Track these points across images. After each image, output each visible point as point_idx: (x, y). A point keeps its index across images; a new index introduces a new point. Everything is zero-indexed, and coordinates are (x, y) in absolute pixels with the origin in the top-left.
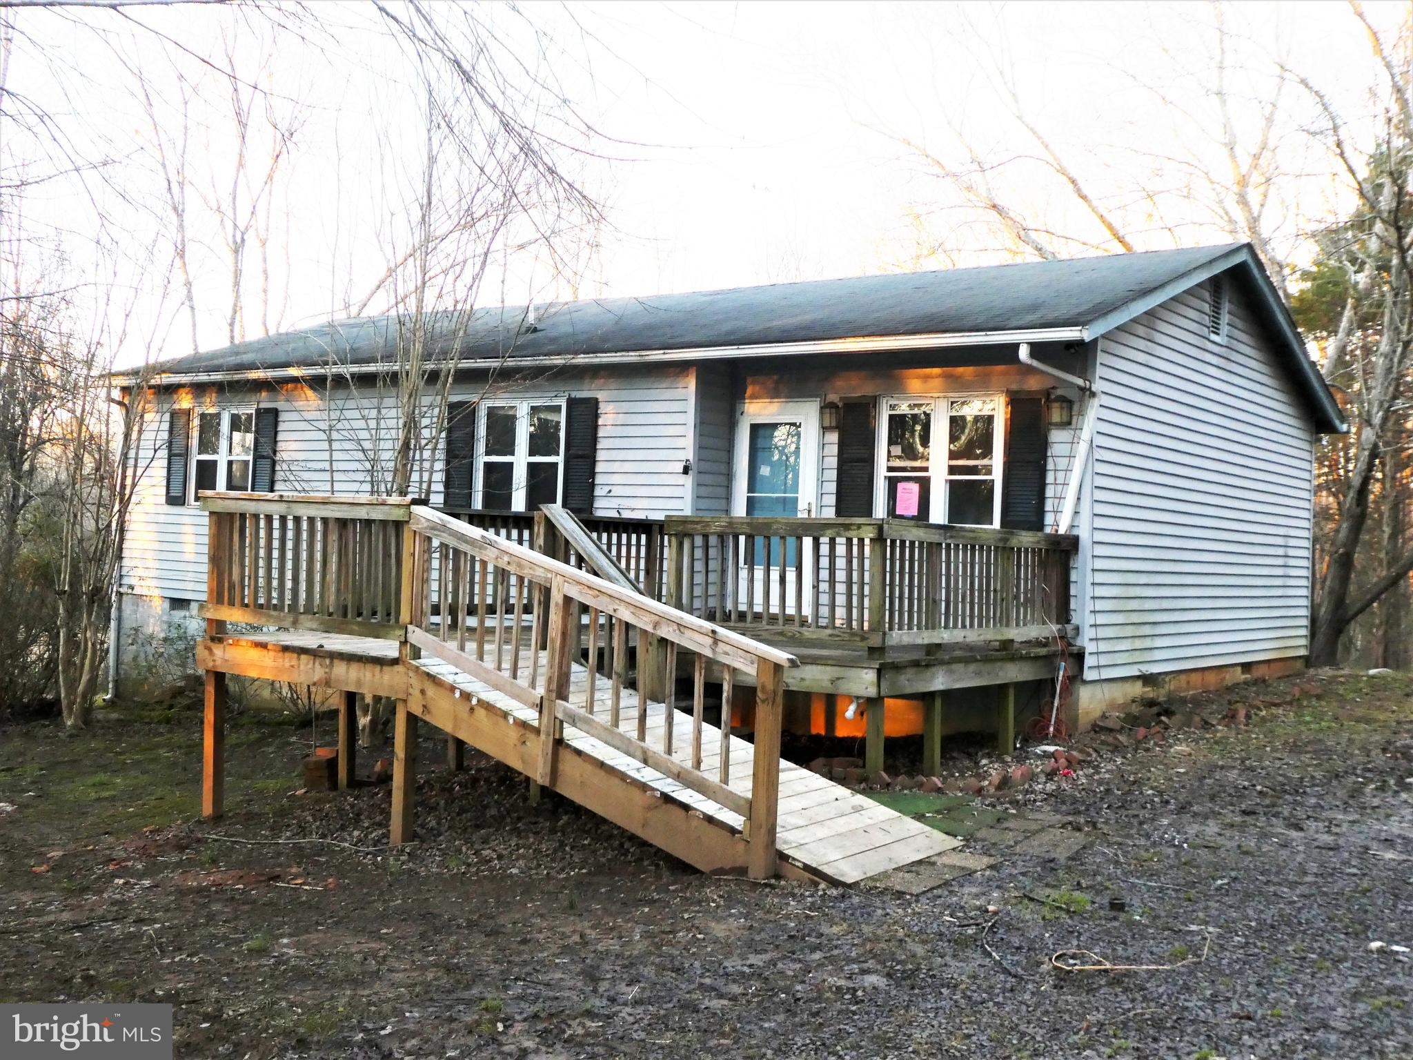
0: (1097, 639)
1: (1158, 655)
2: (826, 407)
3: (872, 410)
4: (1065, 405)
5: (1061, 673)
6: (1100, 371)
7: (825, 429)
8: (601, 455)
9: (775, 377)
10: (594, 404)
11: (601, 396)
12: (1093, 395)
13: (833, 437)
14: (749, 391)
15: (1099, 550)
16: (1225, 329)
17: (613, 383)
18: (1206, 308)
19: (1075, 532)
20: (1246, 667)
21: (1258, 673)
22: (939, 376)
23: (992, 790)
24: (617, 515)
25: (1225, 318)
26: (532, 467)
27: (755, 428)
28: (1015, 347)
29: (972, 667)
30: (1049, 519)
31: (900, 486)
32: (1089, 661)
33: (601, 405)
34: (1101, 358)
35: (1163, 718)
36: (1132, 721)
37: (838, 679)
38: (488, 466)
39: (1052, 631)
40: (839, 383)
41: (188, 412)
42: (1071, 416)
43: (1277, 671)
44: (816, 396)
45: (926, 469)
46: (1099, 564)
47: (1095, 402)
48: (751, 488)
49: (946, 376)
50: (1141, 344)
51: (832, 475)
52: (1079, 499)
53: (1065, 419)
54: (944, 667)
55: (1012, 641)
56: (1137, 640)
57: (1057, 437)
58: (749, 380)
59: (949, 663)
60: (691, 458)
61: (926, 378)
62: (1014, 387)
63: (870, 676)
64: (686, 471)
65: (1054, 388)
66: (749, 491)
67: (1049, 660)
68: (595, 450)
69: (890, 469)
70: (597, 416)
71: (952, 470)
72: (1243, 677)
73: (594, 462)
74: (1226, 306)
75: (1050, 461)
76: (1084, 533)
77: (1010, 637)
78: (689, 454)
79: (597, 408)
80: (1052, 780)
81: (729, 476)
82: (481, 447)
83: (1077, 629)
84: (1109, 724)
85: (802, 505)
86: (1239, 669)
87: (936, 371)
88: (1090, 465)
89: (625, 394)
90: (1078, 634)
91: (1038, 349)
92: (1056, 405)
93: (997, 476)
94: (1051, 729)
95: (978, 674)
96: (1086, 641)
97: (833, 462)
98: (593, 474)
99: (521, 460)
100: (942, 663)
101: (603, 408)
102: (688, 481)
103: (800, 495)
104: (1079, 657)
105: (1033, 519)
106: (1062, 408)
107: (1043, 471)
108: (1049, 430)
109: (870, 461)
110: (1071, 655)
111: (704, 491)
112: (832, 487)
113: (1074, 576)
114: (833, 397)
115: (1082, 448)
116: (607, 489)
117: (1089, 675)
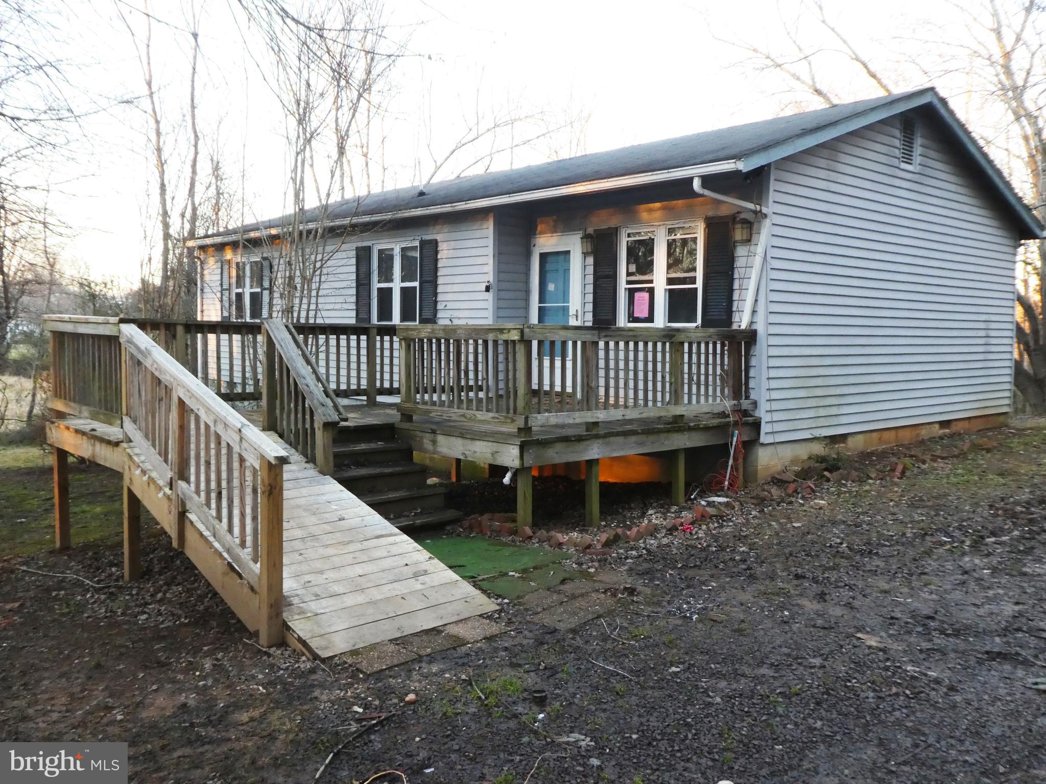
0: (770, 411)
1: (844, 420)
2: (586, 237)
3: (614, 237)
4: (745, 226)
5: (735, 439)
6: (772, 196)
7: (585, 255)
8: (440, 281)
9: (555, 217)
10: (435, 243)
11: (439, 237)
12: (765, 216)
13: (590, 260)
14: (539, 228)
15: (774, 341)
16: (917, 159)
17: (446, 228)
18: (897, 143)
19: (754, 327)
20: (944, 424)
21: (955, 428)
22: (659, 209)
23: (599, 547)
24: (449, 323)
25: (918, 150)
26: (403, 290)
27: (544, 257)
28: (690, 180)
29: (633, 439)
30: (736, 318)
31: (637, 295)
32: (765, 428)
33: (440, 244)
34: (773, 185)
35: (826, 473)
36: (805, 474)
37: (497, 452)
38: (379, 290)
39: (725, 406)
40: (594, 220)
41: (229, 262)
42: (751, 235)
43: (978, 425)
44: (580, 230)
45: (651, 282)
46: (774, 352)
47: (767, 223)
48: (542, 299)
49: (663, 208)
50: (822, 174)
51: (590, 288)
52: (756, 300)
53: (745, 238)
54: (600, 441)
55: (683, 416)
56: (821, 409)
57: (741, 251)
58: (539, 220)
59: (605, 436)
60: (491, 280)
61: (650, 211)
62: (710, 214)
63: (515, 451)
64: (488, 289)
65: (738, 213)
66: (540, 302)
67: (723, 429)
68: (436, 277)
69: (629, 282)
70: (437, 252)
71: (670, 281)
72: (941, 432)
73: (436, 286)
74: (919, 141)
75: (736, 271)
76: (760, 327)
77: (678, 413)
78: (490, 278)
79: (437, 247)
80: (671, 534)
81: (527, 292)
82: (375, 277)
83: (755, 404)
84: (785, 477)
85: (572, 311)
86: (937, 426)
87: (658, 205)
88: (765, 273)
89: (454, 235)
90: (756, 407)
91: (707, 181)
92: (739, 226)
93: (699, 285)
94: (726, 483)
95: (641, 444)
96: (762, 413)
97: (590, 279)
98: (436, 294)
99: (397, 285)
100: (597, 437)
101: (442, 246)
102: (489, 296)
103: (570, 304)
104: (756, 425)
105: (724, 317)
106: (742, 228)
107: (732, 280)
108: (735, 247)
109: (614, 277)
110: (747, 424)
111: (503, 304)
112: (590, 298)
113: (753, 362)
114: (590, 230)
115: (758, 261)
116: (444, 304)
117: (764, 439)
